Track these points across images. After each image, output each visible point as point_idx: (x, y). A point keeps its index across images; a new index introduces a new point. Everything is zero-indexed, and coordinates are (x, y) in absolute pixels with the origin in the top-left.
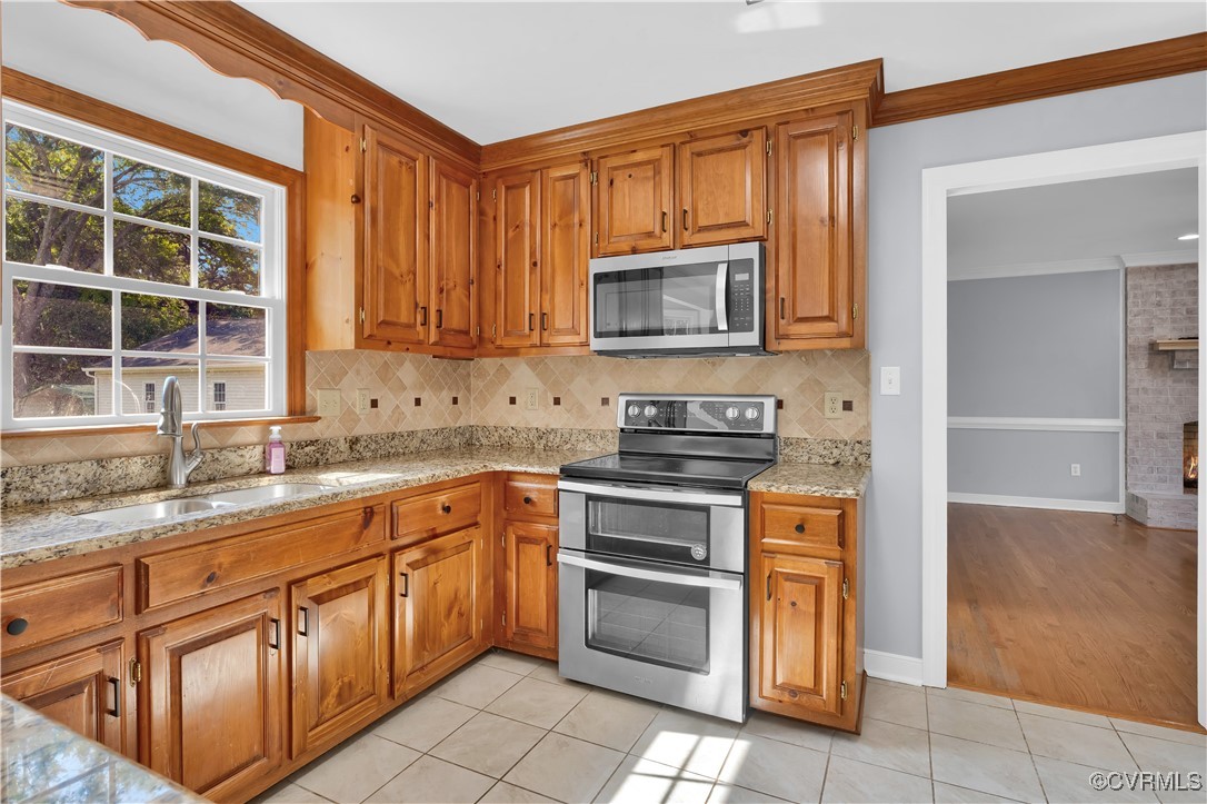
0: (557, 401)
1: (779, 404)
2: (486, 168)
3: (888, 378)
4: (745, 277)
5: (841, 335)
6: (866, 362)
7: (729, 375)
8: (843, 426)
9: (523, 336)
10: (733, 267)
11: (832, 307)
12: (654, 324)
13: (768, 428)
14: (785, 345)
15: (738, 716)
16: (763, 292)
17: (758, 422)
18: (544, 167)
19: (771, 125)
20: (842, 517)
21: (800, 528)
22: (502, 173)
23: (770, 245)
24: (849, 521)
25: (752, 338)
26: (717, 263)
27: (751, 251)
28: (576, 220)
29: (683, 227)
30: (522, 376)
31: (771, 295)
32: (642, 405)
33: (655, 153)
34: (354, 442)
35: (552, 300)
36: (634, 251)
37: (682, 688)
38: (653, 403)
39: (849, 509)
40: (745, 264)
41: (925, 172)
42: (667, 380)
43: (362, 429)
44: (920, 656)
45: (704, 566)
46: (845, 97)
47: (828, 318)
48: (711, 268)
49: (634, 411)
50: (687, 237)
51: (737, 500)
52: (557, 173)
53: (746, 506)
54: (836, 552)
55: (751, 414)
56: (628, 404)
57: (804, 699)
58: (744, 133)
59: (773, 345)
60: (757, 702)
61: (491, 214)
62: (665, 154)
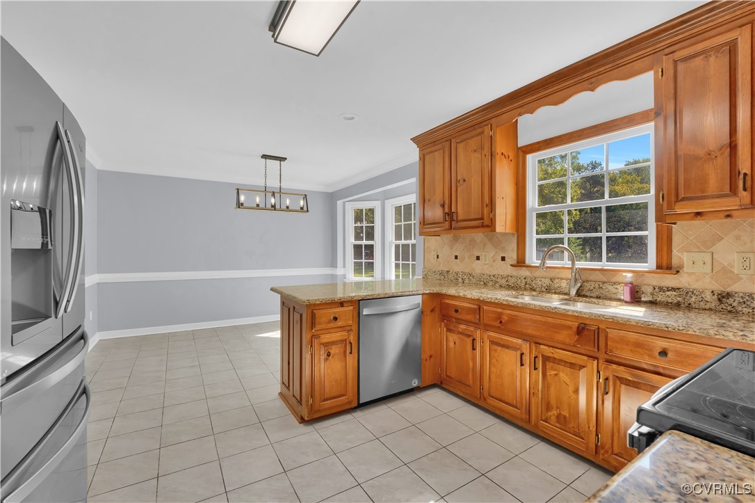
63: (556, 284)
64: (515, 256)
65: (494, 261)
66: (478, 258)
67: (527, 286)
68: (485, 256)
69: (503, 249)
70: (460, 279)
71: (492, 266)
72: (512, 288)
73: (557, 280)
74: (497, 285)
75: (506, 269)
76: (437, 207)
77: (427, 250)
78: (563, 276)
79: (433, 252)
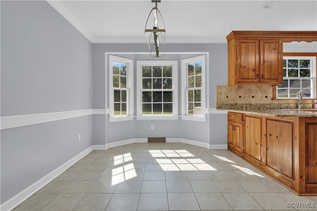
63: (290, 105)
64: (272, 96)
65: (262, 98)
66: (253, 97)
67: (279, 107)
68: (258, 96)
69: (266, 93)
70: (244, 107)
71: (260, 100)
72: (272, 108)
73: (290, 104)
74: (265, 108)
75: (268, 101)
76: (251, 71)
77: (219, 94)
78: (291, 102)
79: (223, 94)
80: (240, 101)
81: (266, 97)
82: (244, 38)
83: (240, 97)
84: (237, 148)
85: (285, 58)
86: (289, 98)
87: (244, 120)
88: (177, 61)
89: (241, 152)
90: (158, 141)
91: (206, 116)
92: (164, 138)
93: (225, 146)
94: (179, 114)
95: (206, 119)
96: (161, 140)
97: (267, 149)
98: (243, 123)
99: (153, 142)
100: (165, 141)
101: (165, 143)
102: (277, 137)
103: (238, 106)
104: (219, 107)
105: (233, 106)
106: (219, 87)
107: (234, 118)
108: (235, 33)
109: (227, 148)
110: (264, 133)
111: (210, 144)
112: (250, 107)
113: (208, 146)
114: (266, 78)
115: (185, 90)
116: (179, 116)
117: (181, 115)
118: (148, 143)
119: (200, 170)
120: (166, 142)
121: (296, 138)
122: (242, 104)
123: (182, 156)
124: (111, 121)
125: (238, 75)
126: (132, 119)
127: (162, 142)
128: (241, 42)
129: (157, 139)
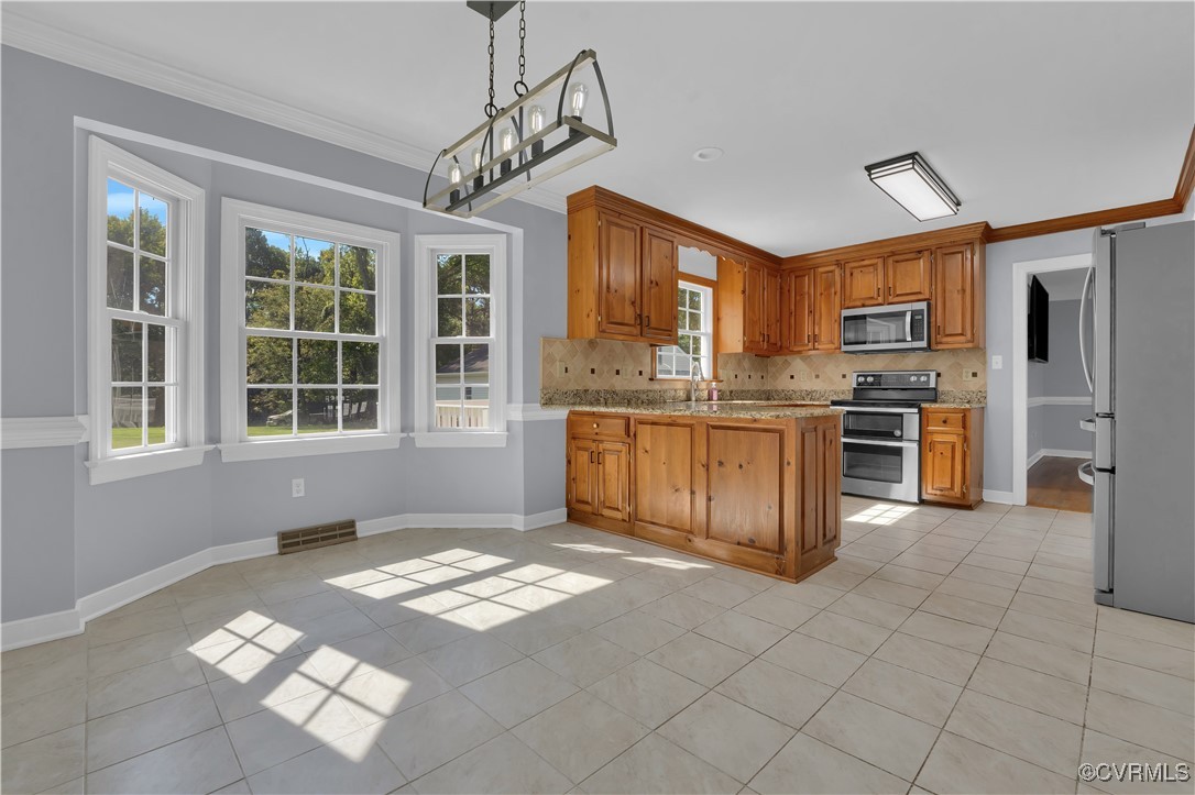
0: (817, 376)
1: (938, 375)
2: (784, 267)
3: (996, 362)
4: (920, 317)
5: (969, 342)
6: (985, 353)
7: (911, 362)
8: (973, 385)
9: (804, 345)
10: (914, 313)
11: (963, 329)
12: (862, 339)
13: (932, 385)
14: (940, 347)
15: (916, 500)
16: (929, 323)
17: (928, 382)
18: (815, 268)
19: (933, 248)
20: (964, 417)
21: (945, 422)
22: (792, 271)
23: (933, 302)
24: (968, 419)
25: (924, 344)
26: (905, 312)
27: (923, 306)
28: (833, 290)
29: (888, 294)
30: (797, 365)
31: (933, 324)
32: (866, 376)
33: (876, 261)
34: (731, 392)
35: (820, 329)
36: (863, 306)
37: (889, 490)
38: (872, 376)
39: (968, 414)
40: (920, 312)
41: (1015, 265)
42: (878, 365)
43: (733, 388)
44: (1012, 491)
45: (900, 439)
46: (970, 236)
47: (962, 334)
48: (903, 314)
49: (861, 379)
50: (891, 299)
51: (916, 410)
52: (821, 270)
53: (920, 412)
54: (961, 431)
55: (923, 379)
56: (858, 376)
57: (946, 493)
58: (919, 252)
59: (934, 347)
60: (925, 497)
61: (786, 289)
62: (880, 261)
63: (678, 394)
64: (650, 370)
65: (633, 376)
66: (618, 372)
67: (661, 399)
68: (626, 370)
69: (641, 363)
70: (602, 400)
71: (631, 381)
74: (639, 401)
75: (644, 384)
76: (627, 303)
77: (548, 359)
78: (679, 385)
79: (558, 363)
80: (594, 384)
81: (641, 373)
82: (613, 213)
83: (593, 371)
84: (606, 512)
85: (682, 284)
86: (674, 376)
87: (632, 434)
88: (399, 235)
89: (625, 521)
90: (323, 539)
91: (508, 430)
92: (352, 524)
93: (561, 514)
94: (406, 427)
95: (510, 439)
96: (338, 532)
97: (709, 499)
98: (629, 440)
99: (302, 547)
100: (354, 533)
101: (356, 539)
102: (741, 466)
103: (589, 397)
104: (549, 402)
105: (581, 396)
106: (548, 341)
107: (597, 431)
108: (599, 192)
109: (565, 520)
110: (699, 461)
111: (526, 514)
112: (613, 397)
113: (518, 522)
114: (652, 326)
115: (429, 341)
116: (404, 435)
117: (413, 431)
118: (281, 554)
119: (576, 596)
120: (359, 535)
121: (789, 463)
122: (598, 392)
123: (478, 570)
124: (96, 479)
125: (603, 311)
126: (199, 461)
127: (343, 539)
128: (610, 223)
129: (322, 532)
